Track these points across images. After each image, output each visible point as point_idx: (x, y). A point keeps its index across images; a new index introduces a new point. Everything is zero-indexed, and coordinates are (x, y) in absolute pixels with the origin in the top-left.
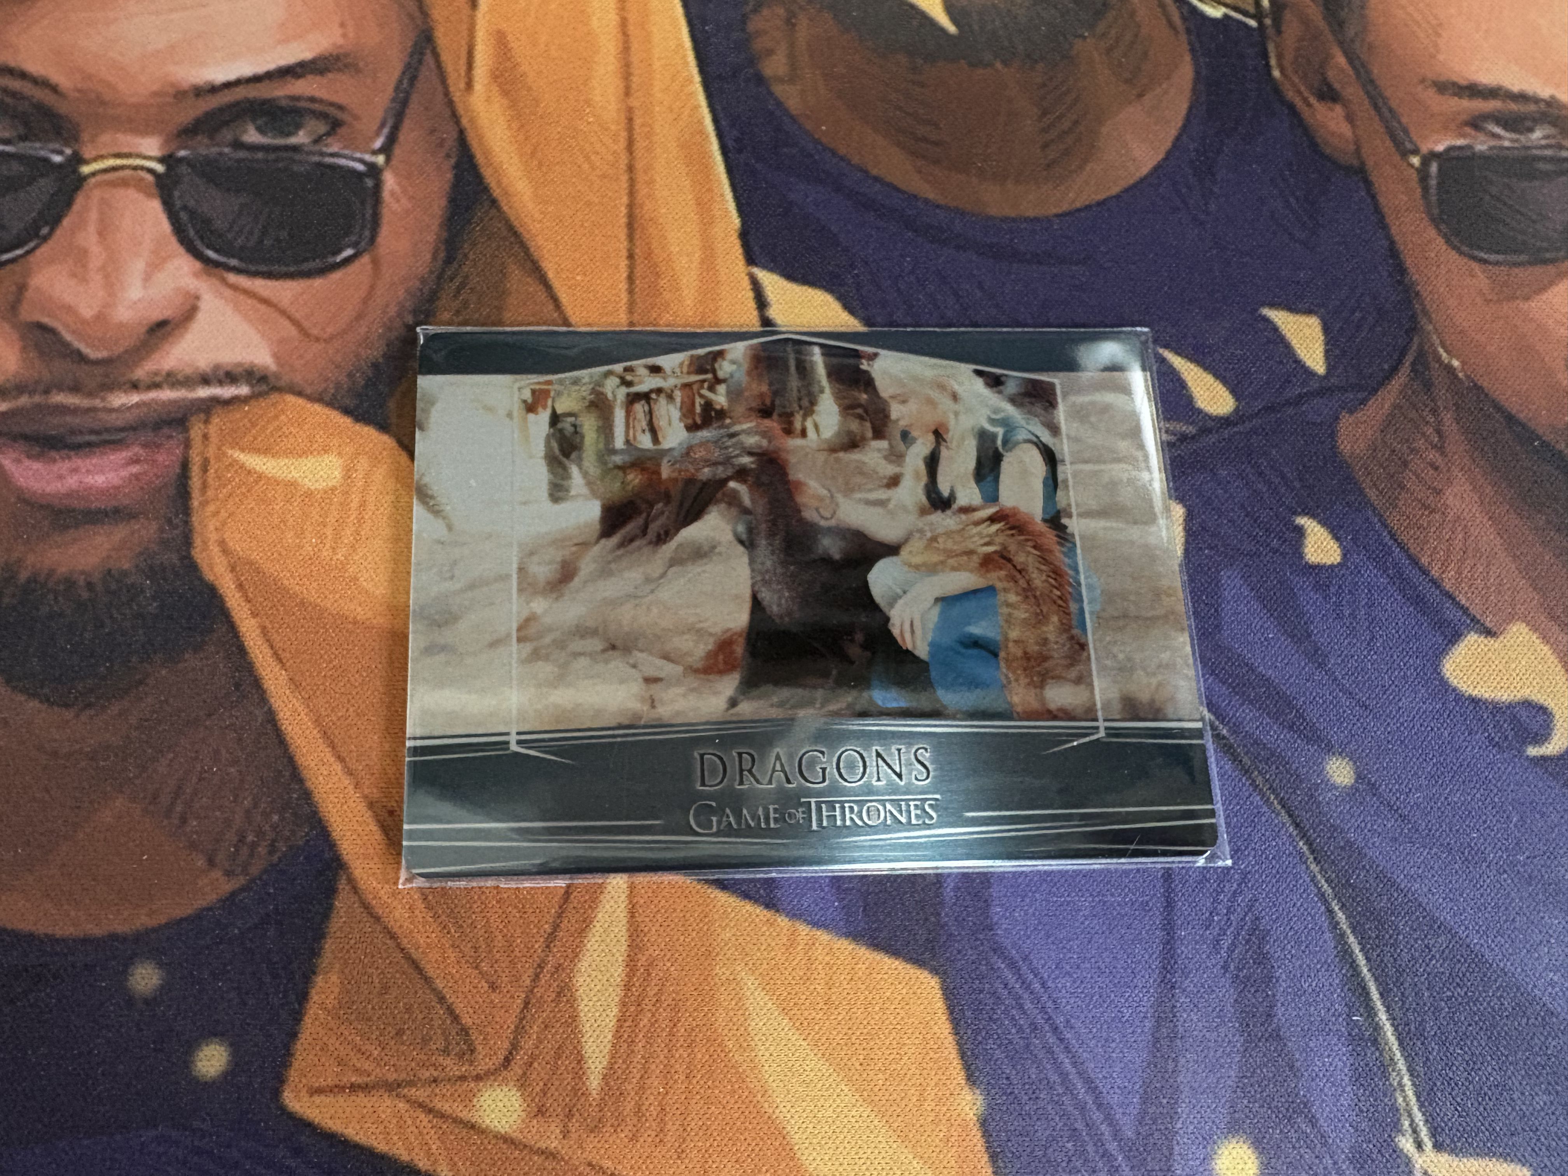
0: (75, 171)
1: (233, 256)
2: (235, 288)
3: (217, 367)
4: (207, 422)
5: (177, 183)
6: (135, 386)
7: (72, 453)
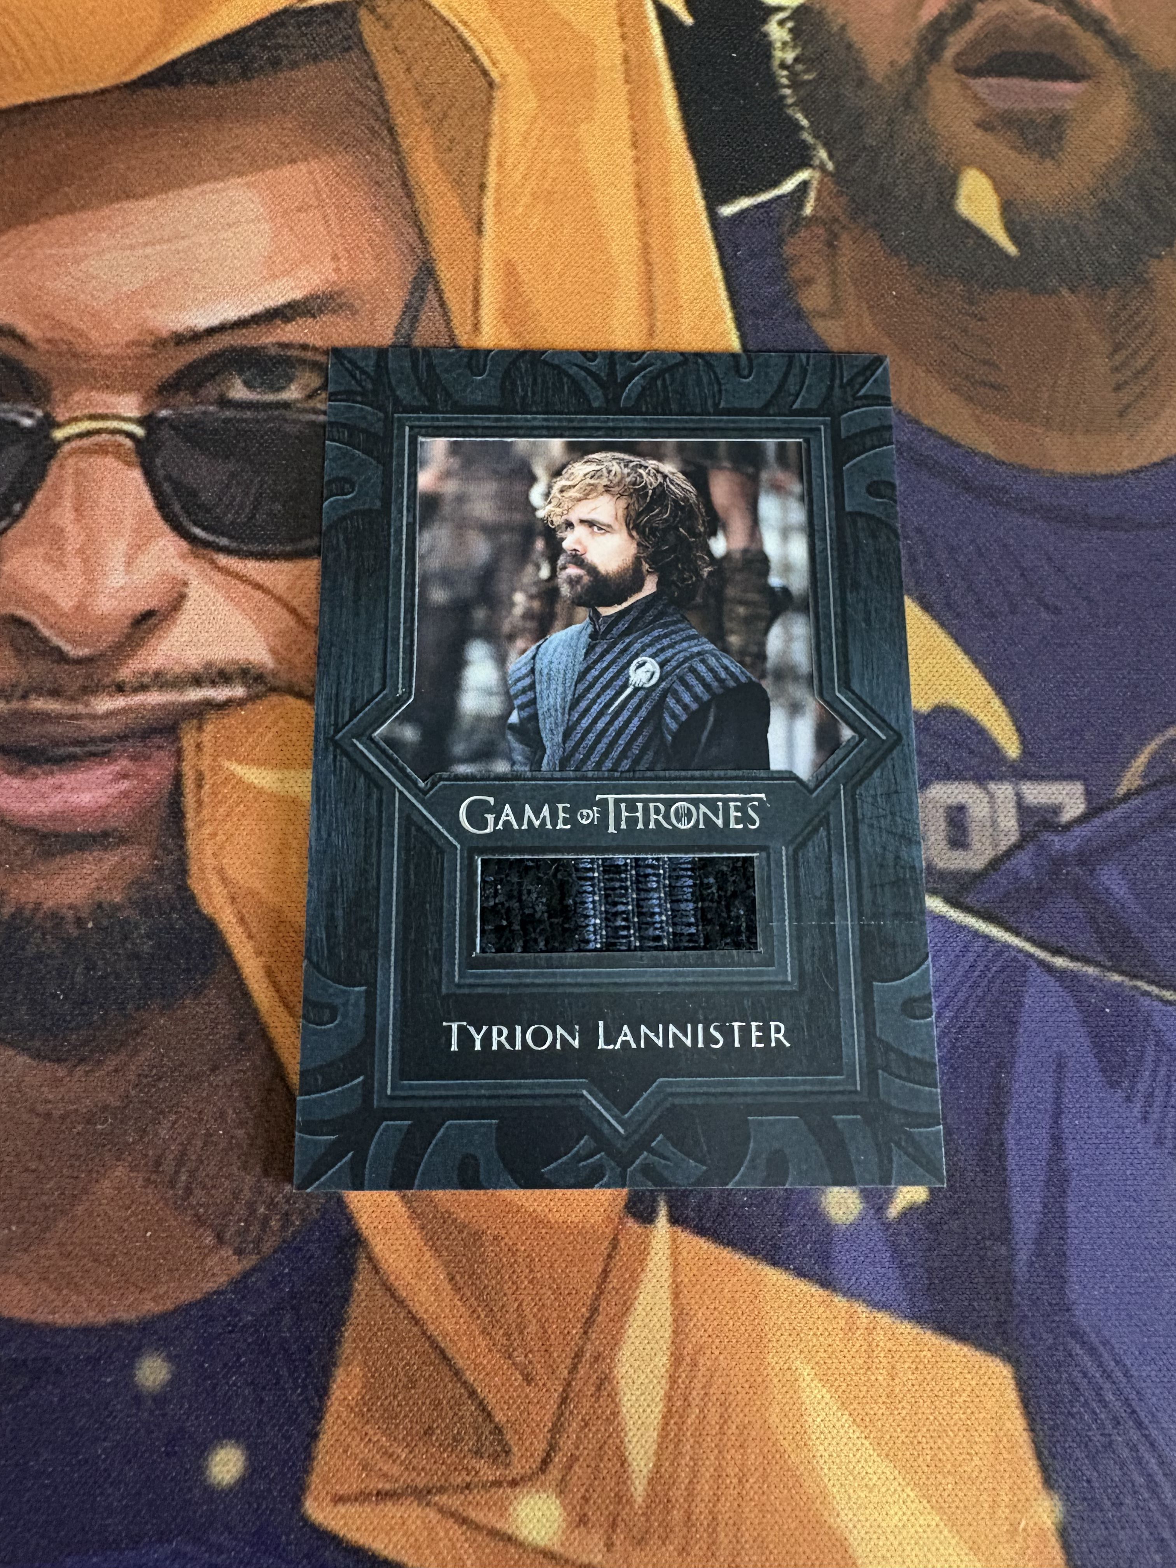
0: (48, 437)
1: (223, 534)
2: (225, 571)
3: (209, 665)
4: (200, 729)
5: (157, 448)
6: (120, 688)
7: (55, 768)
